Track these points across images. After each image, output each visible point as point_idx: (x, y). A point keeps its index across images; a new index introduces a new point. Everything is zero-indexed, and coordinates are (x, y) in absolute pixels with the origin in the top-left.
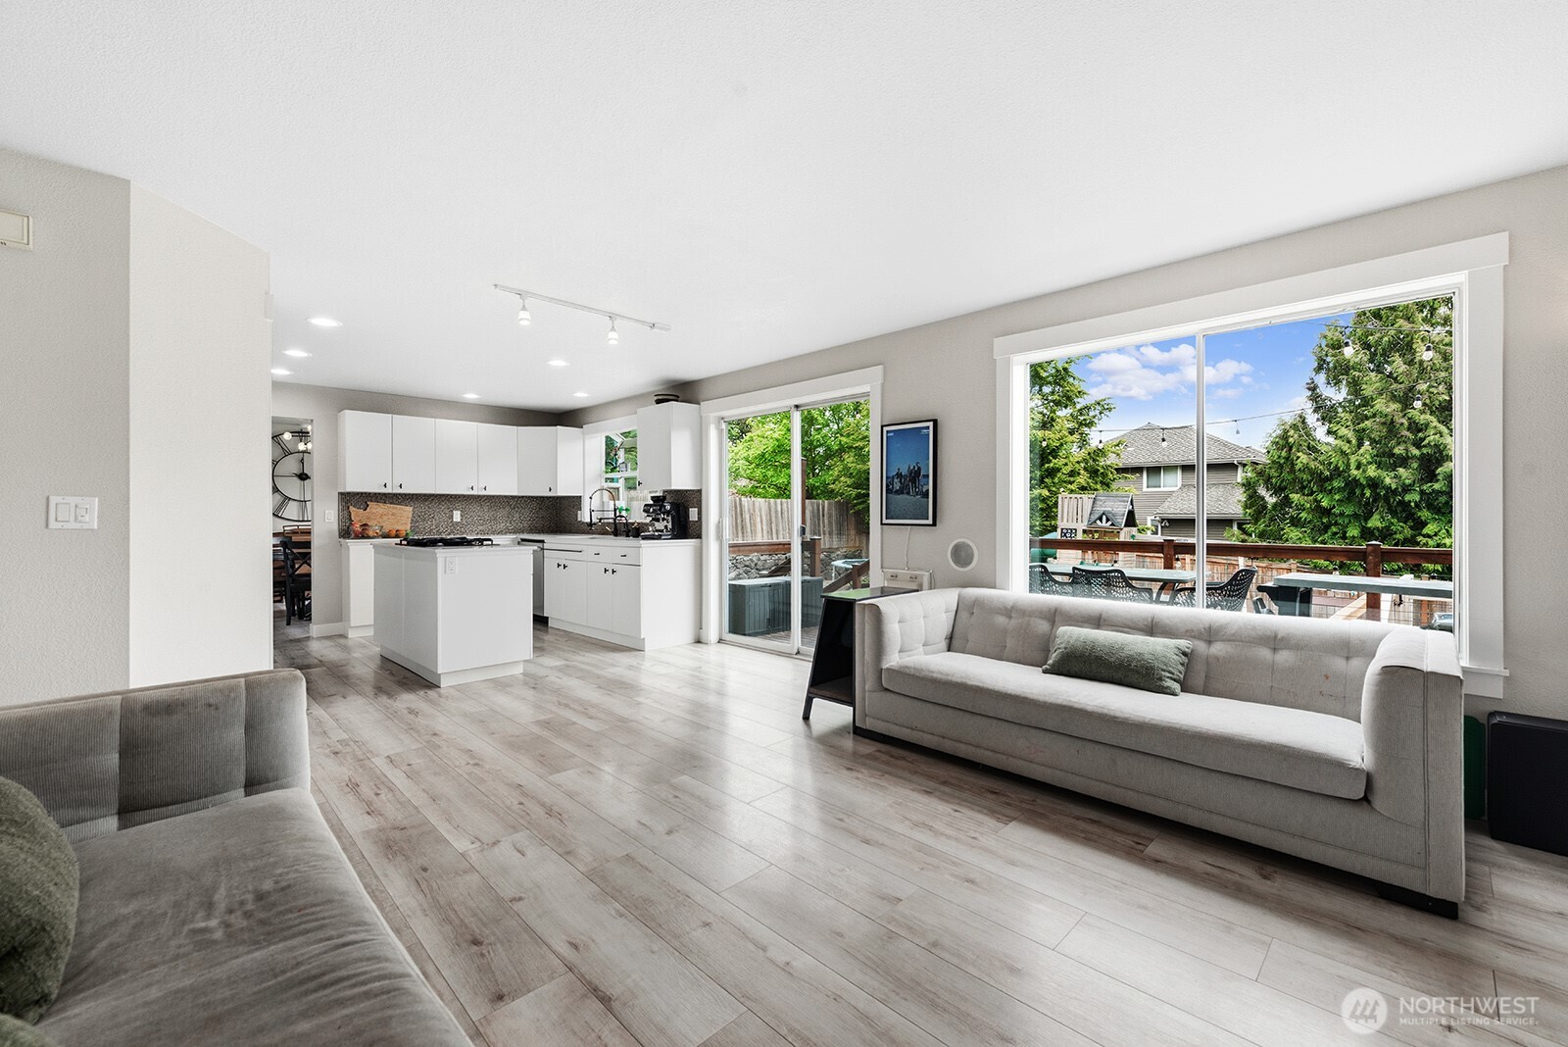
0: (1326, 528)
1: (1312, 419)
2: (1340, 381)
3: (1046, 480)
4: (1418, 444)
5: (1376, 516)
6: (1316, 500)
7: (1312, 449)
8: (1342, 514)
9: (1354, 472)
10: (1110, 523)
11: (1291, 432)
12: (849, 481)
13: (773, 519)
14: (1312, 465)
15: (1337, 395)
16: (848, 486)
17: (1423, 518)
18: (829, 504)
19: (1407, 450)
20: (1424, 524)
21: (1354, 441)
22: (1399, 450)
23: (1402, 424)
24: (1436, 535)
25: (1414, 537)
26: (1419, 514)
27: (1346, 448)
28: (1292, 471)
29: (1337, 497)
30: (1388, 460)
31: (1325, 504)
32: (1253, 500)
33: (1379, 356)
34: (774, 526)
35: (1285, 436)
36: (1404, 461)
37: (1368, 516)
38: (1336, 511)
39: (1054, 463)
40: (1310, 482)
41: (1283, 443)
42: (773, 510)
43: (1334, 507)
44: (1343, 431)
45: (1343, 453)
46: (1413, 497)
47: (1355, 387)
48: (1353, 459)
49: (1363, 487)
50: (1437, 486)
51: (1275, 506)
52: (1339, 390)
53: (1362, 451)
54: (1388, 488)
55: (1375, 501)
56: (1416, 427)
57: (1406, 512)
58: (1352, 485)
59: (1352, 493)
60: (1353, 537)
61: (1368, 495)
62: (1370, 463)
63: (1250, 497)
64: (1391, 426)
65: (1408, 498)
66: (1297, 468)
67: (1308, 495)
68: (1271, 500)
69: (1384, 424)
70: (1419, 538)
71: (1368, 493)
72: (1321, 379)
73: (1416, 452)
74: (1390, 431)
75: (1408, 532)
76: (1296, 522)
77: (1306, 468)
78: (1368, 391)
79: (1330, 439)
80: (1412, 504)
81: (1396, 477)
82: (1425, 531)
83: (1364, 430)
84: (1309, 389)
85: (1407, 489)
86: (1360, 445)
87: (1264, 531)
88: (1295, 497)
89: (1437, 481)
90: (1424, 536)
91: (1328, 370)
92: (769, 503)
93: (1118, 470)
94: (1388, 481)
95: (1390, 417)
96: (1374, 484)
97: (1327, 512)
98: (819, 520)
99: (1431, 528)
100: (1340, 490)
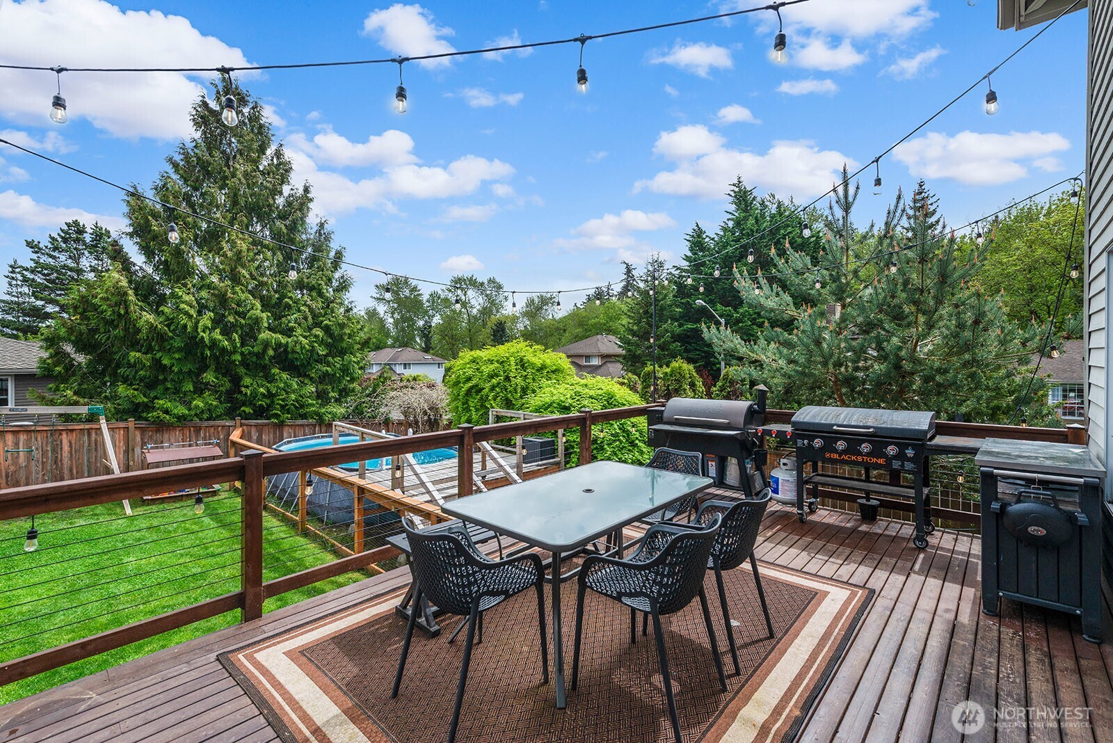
4: (243, 316)
8: (179, 372)
9: (201, 334)
17: (240, 374)
19: (236, 320)
20: (242, 379)
21: (196, 307)
22: (230, 319)
24: (251, 386)
26: (238, 371)
36: (234, 328)
37: (201, 372)
38: (174, 368)
43: (174, 365)
48: (200, 323)
49: (205, 347)
53: (206, 317)
55: (210, 359)
58: (197, 346)
59: (189, 353)
60: (187, 391)
62: (213, 328)
65: (235, 357)
70: (243, 389)
71: (208, 353)
73: (242, 322)
75: (228, 385)
80: (237, 363)
85: (236, 350)
88: (137, 354)
96: (214, 345)
99: (247, 381)
100: (179, 350)
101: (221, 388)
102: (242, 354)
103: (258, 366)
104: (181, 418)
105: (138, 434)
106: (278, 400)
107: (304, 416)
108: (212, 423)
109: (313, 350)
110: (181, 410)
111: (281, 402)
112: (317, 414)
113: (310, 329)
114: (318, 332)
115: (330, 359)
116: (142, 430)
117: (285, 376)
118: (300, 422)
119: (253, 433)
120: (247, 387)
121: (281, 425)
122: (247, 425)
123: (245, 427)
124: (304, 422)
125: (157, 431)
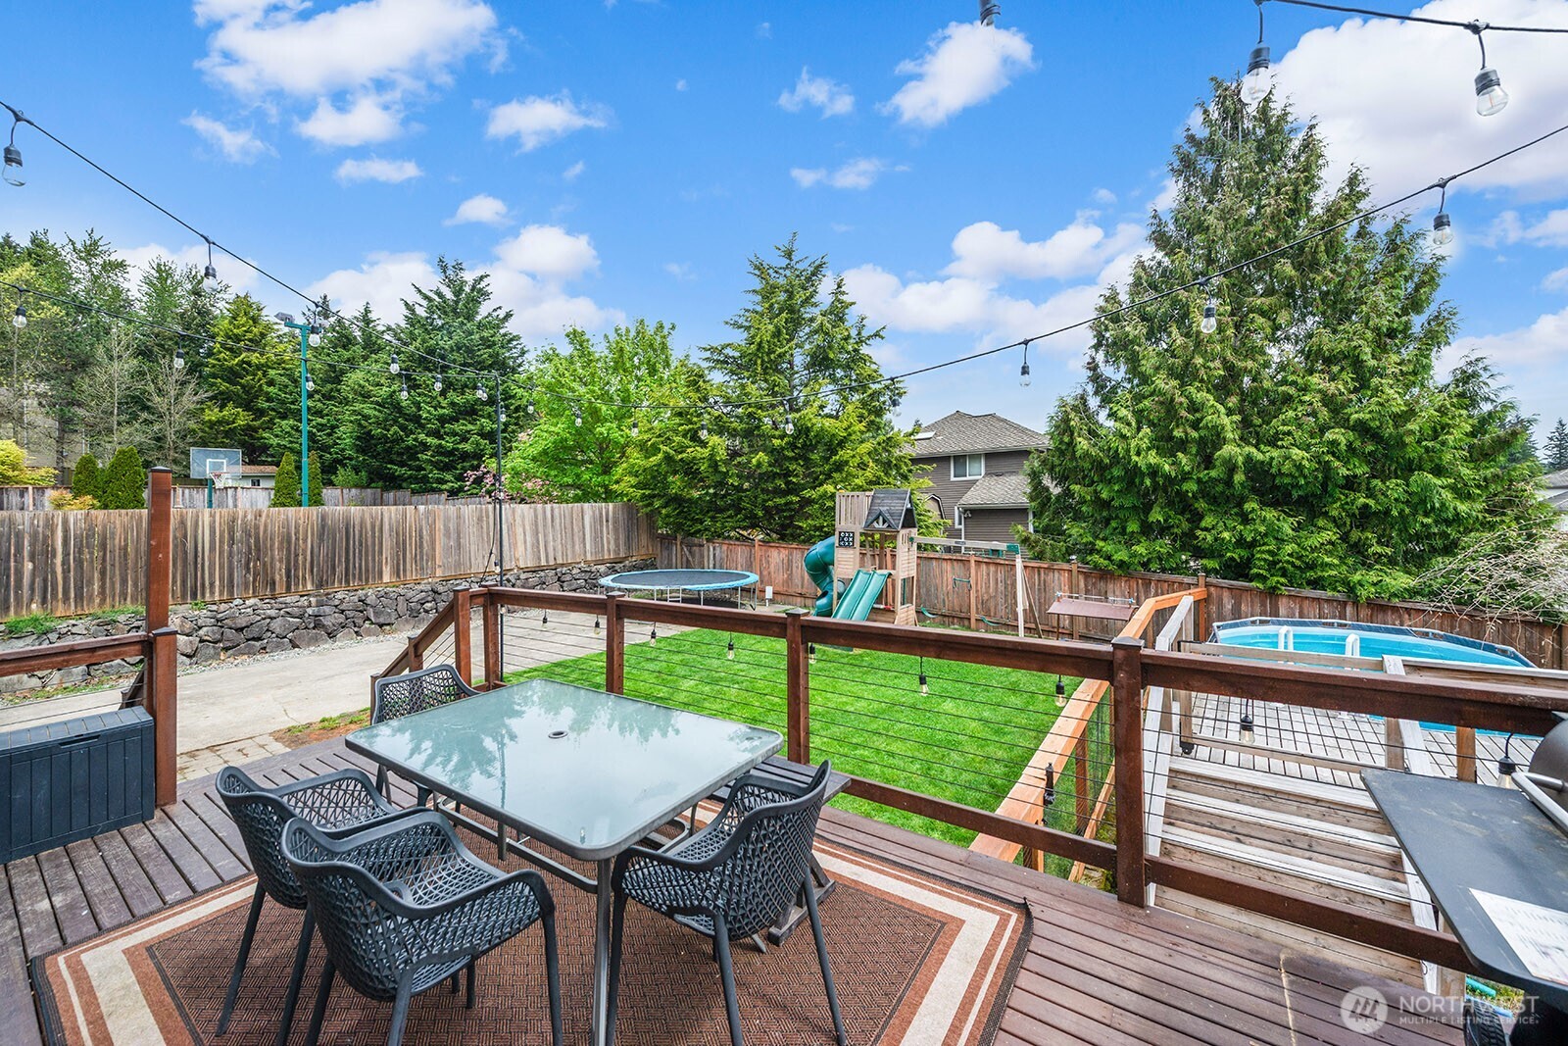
0: (1107, 522)
1: (1093, 402)
2: (1118, 358)
3: (834, 475)
4: (1195, 425)
5: (1156, 509)
6: (1095, 491)
7: (1092, 433)
8: (1122, 507)
9: (1135, 458)
10: (886, 525)
11: (1072, 415)
12: (633, 481)
13: (541, 529)
14: (1094, 452)
15: (1115, 373)
16: (632, 486)
17: (1200, 510)
18: (614, 508)
19: (1186, 433)
20: (1201, 517)
21: (1134, 424)
22: (1178, 433)
23: (1181, 403)
24: (1213, 528)
25: (1192, 530)
26: (1196, 505)
27: (1125, 431)
28: (1073, 457)
29: (1116, 488)
30: (1167, 444)
31: (1104, 495)
32: (1039, 491)
33: (1155, 329)
34: (541, 536)
35: (1066, 420)
36: (1182, 445)
37: (1147, 508)
38: (1116, 503)
39: (843, 454)
40: (1090, 470)
41: (1063, 428)
42: (540, 517)
43: (1113, 499)
44: (1123, 412)
45: (1123, 437)
46: (1191, 487)
47: (1134, 361)
48: (1133, 443)
49: (1143, 475)
50: (1213, 473)
51: (1058, 497)
52: (1119, 367)
53: (1140, 435)
54: (1167, 477)
55: (1155, 490)
56: (1194, 407)
57: (1182, 505)
58: (1133, 474)
59: (1131, 483)
60: (1133, 532)
61: (1148, 483)
62: (1149, 449)
63: (1035, 489)
64: (1169, 405)
65: (1186, 487)
66: (1078, 454)
67: (1088, 486)
68: (1056, 491)
69: (1162, 403)
70: (1199, 533)
71: (1148, 482)
72: (1100, 357)
73: (1195, 434)
74: (1168, 412)
75: (1186, 526)
76: (1078, 517)
77: (1087, 454)
78: (1147, 366)
79: (1110, 423)
80: (1190, 495)
81: (1174, 464)
82: (1203, 524)
83: (1142, 411)
84: (1090, 369)
85: (1186, 477)
86: (1139, 429)
87: (1047, 526)
88: (1076, 488)
89: (1214, 467)
90: (1202, 530)
91: (1107, 346)
92: (535, 510)
93: (914, 461)
94: (1167, 467)
95: (1169, 396)
96: (1154, 472)
97: (1106, 504)
98: (601, 526)
99: (1208, 521)
100: (1120, 479)
101: (1176, 530)
102: (1199, 481)
103: (1225, 499)
104: (1122, 564)
105: (1081, 578)
106: (1263, 552)
107: (1315, 584)
108: (1166, 576)
109: (1326, 468)
110: (1122, 555)
111: (1267, 557)
112: (1346, 583)
113: (1323, 430)
114: (1336, 434)
115: (1377, 482)
116: (1086, 575)
117: (1270, 514)
118: (1308, 592)
119: (1225, 600)
120: (1206, 529)
121: (1272, 593)
122: (1216, 586)
123: (1212, 589)
124: (1318, 593)
125: (1101, 578)
